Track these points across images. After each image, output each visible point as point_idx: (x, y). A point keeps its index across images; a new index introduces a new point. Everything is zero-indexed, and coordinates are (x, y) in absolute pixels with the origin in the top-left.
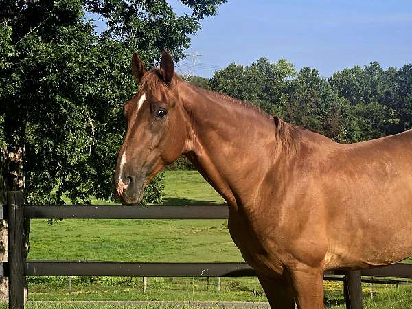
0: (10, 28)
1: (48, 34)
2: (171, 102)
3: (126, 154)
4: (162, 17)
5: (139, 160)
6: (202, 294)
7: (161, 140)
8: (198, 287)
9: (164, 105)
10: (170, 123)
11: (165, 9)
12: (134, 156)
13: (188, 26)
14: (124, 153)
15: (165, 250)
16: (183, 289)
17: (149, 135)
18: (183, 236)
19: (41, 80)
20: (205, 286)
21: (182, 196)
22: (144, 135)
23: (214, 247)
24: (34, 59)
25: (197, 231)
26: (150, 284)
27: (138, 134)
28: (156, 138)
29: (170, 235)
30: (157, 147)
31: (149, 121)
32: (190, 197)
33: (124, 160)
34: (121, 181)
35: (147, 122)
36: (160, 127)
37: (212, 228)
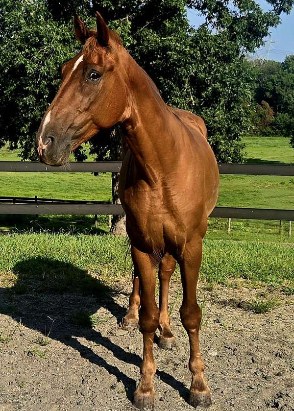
0: (130, 23)
1: (158, 27)
2: (108, 66)
3: (52, 114)
4: (251, 12)
5: (65, 121)
6: (275, 237)
7: (92, 103)
8: (271, 231)
9: (98, 68)
10: (104, 87)
11: (253, 6)
12: (59, 116)
13: (272, 21)
14: (50, 112)
15: (242, 200)
16: (260, 232)
17: (79, 97)
18: (258, 190)
19: (151, 63)
20: (277, 230)
21: (256, 157)
22: (73, 97)
23: (283, 199)
24: (147, 47)
25: (269, 185)
26: (232, 227)
27: (68, 95)
28: (86, 100)
29: (247, 188)
30: (87, 110)
31: (80, 82)
32: (263, 158)
33: (47, 119)
34: (41, 140)
35: (78, 84)
36: (92, 90)
37: (281, 184)
